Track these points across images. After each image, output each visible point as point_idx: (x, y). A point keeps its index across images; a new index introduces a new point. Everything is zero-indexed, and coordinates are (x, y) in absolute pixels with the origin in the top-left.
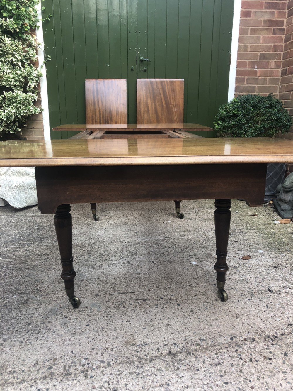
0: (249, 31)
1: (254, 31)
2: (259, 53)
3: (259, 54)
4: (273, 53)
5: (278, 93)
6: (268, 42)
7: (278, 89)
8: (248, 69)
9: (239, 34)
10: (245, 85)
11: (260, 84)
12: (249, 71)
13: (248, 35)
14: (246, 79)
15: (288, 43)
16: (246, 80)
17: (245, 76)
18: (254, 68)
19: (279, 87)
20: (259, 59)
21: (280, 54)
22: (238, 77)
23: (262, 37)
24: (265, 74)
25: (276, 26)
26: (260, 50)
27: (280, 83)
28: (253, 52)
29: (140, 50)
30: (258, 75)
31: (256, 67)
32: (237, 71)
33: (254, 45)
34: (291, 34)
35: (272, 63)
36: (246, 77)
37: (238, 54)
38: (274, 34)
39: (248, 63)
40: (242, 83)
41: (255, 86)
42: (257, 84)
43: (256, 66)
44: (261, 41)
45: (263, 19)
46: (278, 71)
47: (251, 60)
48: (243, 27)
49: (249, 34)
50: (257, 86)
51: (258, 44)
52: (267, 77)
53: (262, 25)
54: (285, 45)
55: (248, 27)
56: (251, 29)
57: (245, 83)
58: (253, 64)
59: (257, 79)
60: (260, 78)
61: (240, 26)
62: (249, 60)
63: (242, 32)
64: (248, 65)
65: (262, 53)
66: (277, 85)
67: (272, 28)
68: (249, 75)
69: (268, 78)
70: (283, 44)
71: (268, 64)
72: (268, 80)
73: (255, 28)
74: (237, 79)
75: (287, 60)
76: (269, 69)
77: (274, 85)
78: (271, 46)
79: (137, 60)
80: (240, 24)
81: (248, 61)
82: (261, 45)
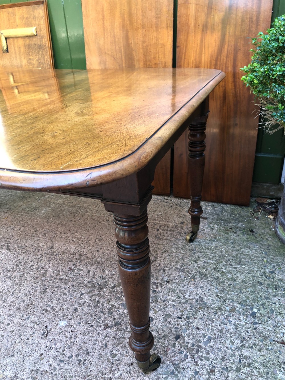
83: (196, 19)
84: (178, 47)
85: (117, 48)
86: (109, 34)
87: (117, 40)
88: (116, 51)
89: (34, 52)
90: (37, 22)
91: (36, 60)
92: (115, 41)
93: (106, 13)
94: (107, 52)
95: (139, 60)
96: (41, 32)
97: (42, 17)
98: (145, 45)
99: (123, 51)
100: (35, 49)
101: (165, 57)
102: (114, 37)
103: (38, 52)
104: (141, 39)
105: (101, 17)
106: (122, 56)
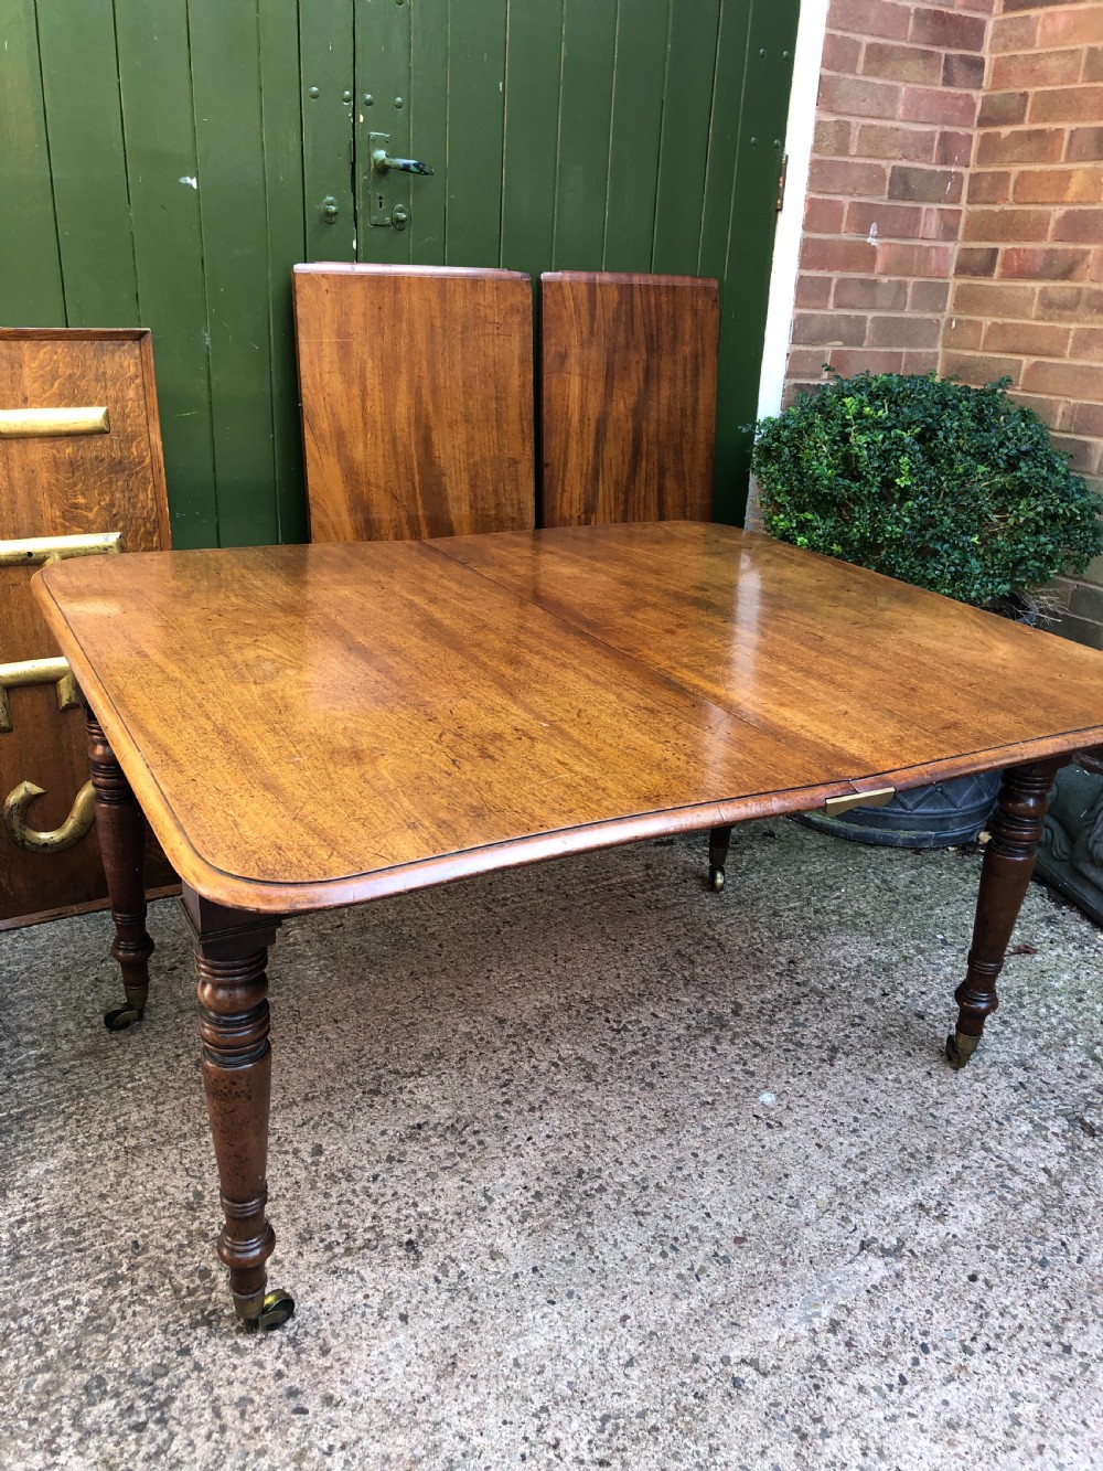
0: (862, 57)
1: (879, 57)
2: (887, 166)
3: (889, 172)
4: (939, 168)
5: (939, 349)
6: (922, 118)
7: (942, 333)
8: (843, 236)
9: (823, 65)
10: (831, 311)
11: (881, 309)
12: (849, 245)
13: (853, 71)
14: (834, 282)
15: (1005, 131)
16: (833, 290)
17: (831, 270)
18: (866, 232)
19: (943, 322)
20: (886, 196)
21: (959, 176)
22: (806, 273)
23: (903, 89)
24: (902, 264)
25: (957, 46)
26: (893, 154)
27: (949, 305)
28: (868, 161)
29: (369, 103)
30: (879, 267)
31: (873, 230)
32: (806, 246)
33: (871, 127)
34: (1025, 95)
35: (930, 214)
36: (836, 276)
37: (814, 164)
38: (948, 81)
39: (846, 209)
40: (817, 303)
41: (864, 318)
42: (873, 307)
43: (874, 226)
44: (901, 110)
45: (916, 5)
46: (946, 250)
47: (859, 195)
48: (839, 33)
49: (860, 68)
50: (870, 315)
51: (888, 124)
52: (908, 279)
53: (910, 33)
54: (985, 138)
55: (857, 37)
56: (870, 47)
57: (831, 299)
58: (864, 217)
59: (875, 282)
60: (885, 280)
61: (830, 24)
62: (851, 195)
63: (836, 55)
64: (845, 219)
65: (900, 168)
66: (938, 316)
67: (943, 51)
68: (847, 265)
69: (911, 281)
70: (977, 134)
71: (917, 220)
72: (910, 290)
73: (886, 45)
74: (802, 284)
75: (996, 208)
76: (918, 243)
77: (929, 316)
78: (933, 133)
79: (353, 164)
80: (829, 16)
81: (846, 200)
82: (897, 129)
83: (583, 407)
84: (547, 465)
85: (402, 469)
86: (380, 433)
87: (400, 449)
88: (398, 477)
89: (95, 483)
90: (111, 393)
91: (101, 508)
92: (396, 453)
93: (372, 381)
94: (372, 480)
95: (458, 499)
96: (124, 421)
97: (132, 379)
98: (472, 461)
99: (417, 477)
100: (100, 475)
101: (517, 489)
102: (394, 440)
103: (111, 482)
104: (464, 447)
105: (356, 391)
106: (414, 490)
